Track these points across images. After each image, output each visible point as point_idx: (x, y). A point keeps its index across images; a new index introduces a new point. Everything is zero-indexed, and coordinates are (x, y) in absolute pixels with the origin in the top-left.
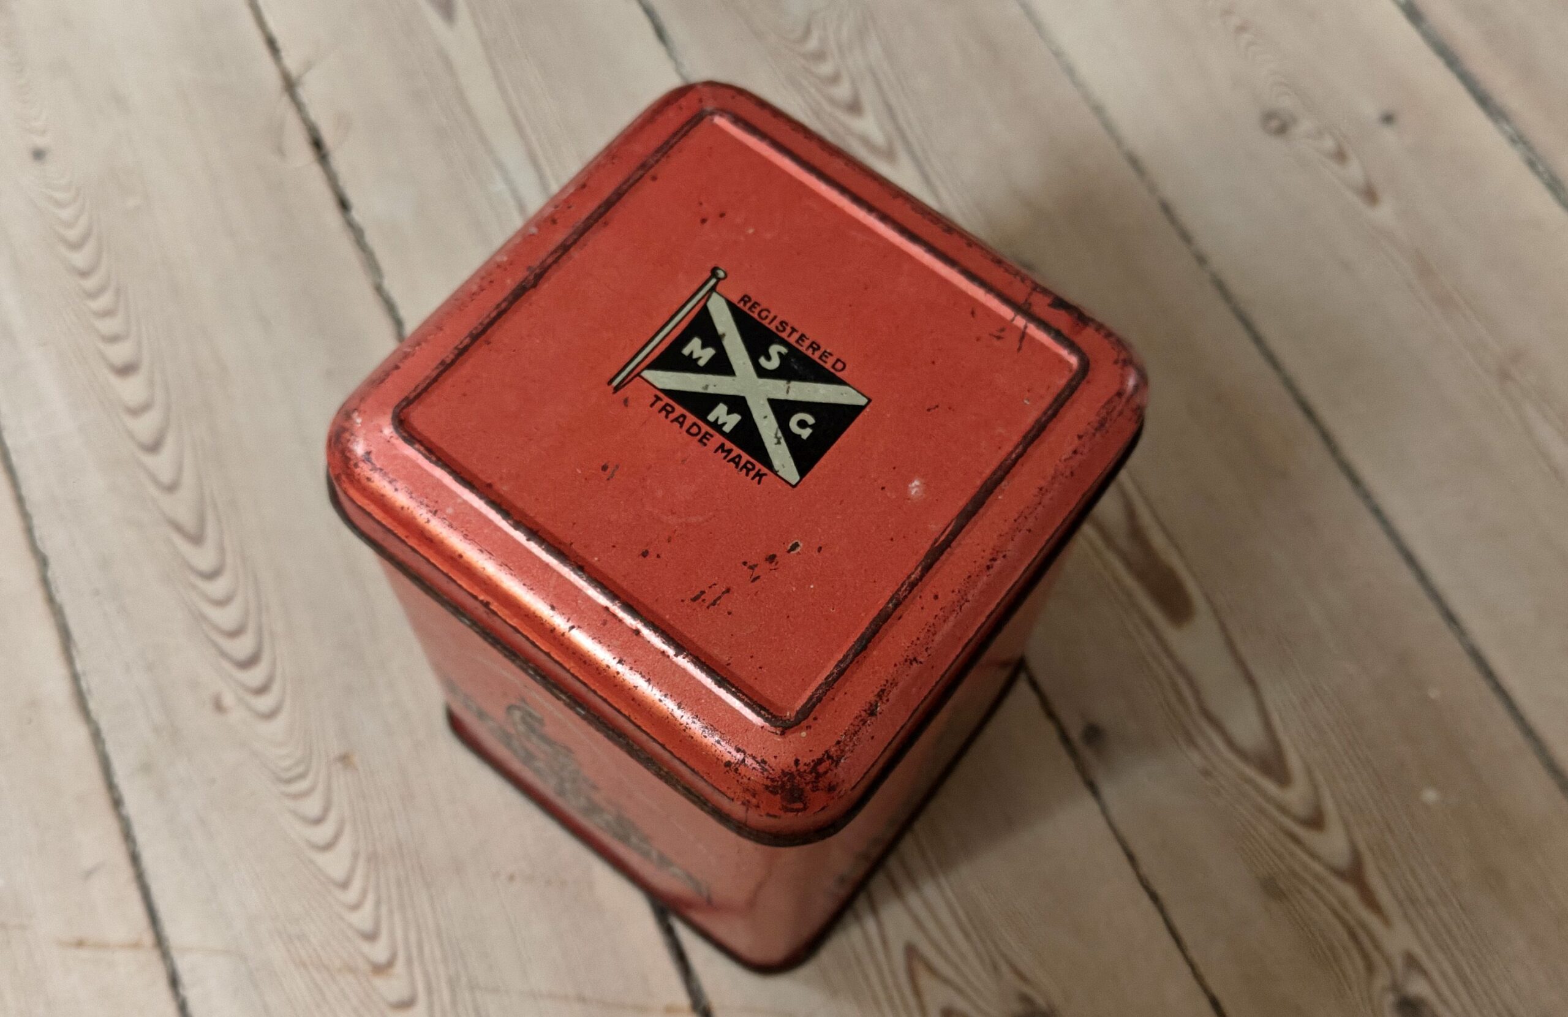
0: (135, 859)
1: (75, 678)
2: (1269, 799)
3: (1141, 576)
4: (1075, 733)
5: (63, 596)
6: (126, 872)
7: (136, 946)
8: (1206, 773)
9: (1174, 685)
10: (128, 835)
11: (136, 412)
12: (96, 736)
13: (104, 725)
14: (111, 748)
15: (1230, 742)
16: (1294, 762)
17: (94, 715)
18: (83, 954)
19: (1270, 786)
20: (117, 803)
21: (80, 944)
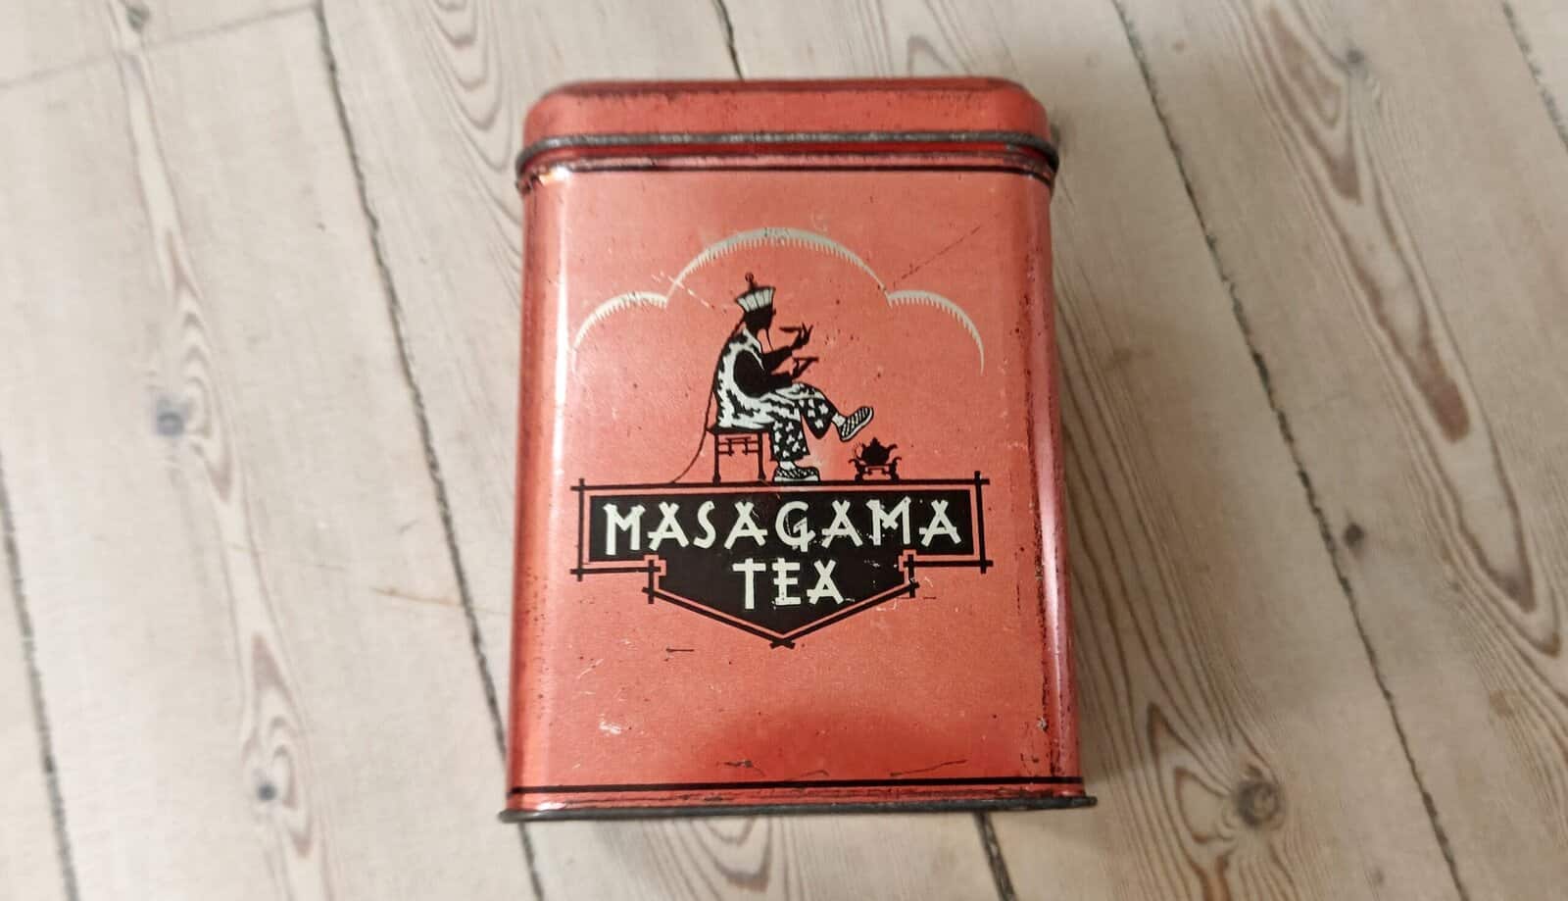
0: (447, 521)
1: (399, 341)
2: (1510, 619)
3: (1425, 388)
4: (1338, 532)
5: (391, 261)
6: (439, 531)
7: (445, 601)
8: (1456, 587)
9: (1439, 500)
10: (442, 499)
11: (470, 86)
12: (417, 398)
13: (423, 390)
14: (430, 415)
15: (1483, 561)
16: (1540, 588)
17: (415, 380)
18: (395, 602)
19: (1512, 607)
20: (433, 466)
21: (392, 593)
